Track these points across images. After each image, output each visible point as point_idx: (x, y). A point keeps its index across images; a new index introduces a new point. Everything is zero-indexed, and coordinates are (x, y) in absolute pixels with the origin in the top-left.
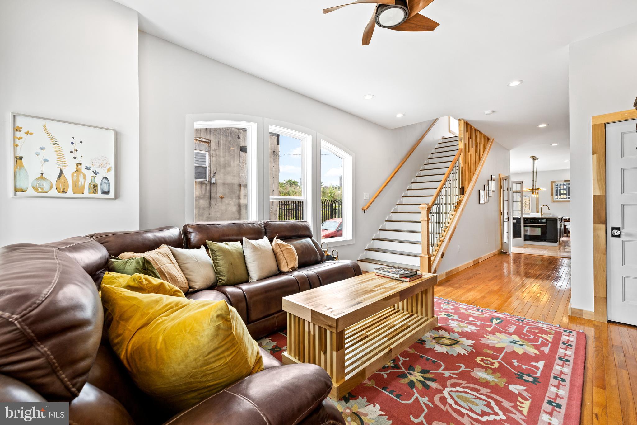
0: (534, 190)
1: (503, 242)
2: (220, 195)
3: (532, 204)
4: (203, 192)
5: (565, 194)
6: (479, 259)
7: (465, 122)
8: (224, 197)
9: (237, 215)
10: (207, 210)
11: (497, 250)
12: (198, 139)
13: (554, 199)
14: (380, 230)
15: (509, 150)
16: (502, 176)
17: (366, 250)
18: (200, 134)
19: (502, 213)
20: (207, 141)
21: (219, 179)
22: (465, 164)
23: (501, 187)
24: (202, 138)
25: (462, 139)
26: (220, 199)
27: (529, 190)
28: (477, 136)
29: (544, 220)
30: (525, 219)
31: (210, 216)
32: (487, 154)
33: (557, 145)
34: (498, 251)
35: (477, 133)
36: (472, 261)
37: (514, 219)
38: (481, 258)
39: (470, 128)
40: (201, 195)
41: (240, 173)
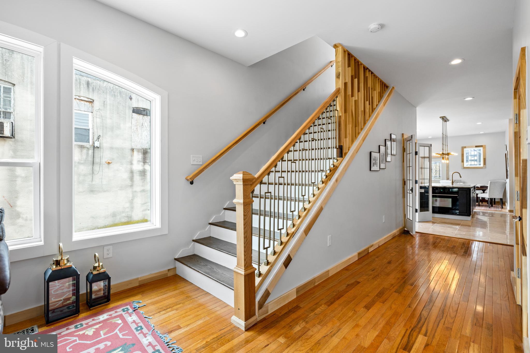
0: (445, 155)
1: (406, 218)
2: (106, 160)
3: (442, 171)
4: (84, 157)
5: (476, 160)
6: (368, 248)
7: (345, 51)
8: (111, 163)
9: (129, 182)
10: (90, 177)
11: (398, 230)
12: (78, 97)
13: (465, 166)
14: (225, 209)
15: (416, 107)
16: (405, 137)
17: (193, 241)
18: (80, 92)
19: (405, 182)
20: (90, 100)
21: (106, 142)
22: (345, 112)
23: (404, 150)
24: (83, 97)
25: (339, 75)
26: (107, 165)
27: (439, 155)
28: (367, 77)
29: (456, 190)
30: (434, 188)
31: (94, 183)
32: (384, 105)
33: (471, 98)
34: (400, 230)
35: (368, 74)
36: (356, 254)
37: (421, 188)
38: (372, 246)
39: (355, 63)
40: (82, 160)
41: (132, 136)
